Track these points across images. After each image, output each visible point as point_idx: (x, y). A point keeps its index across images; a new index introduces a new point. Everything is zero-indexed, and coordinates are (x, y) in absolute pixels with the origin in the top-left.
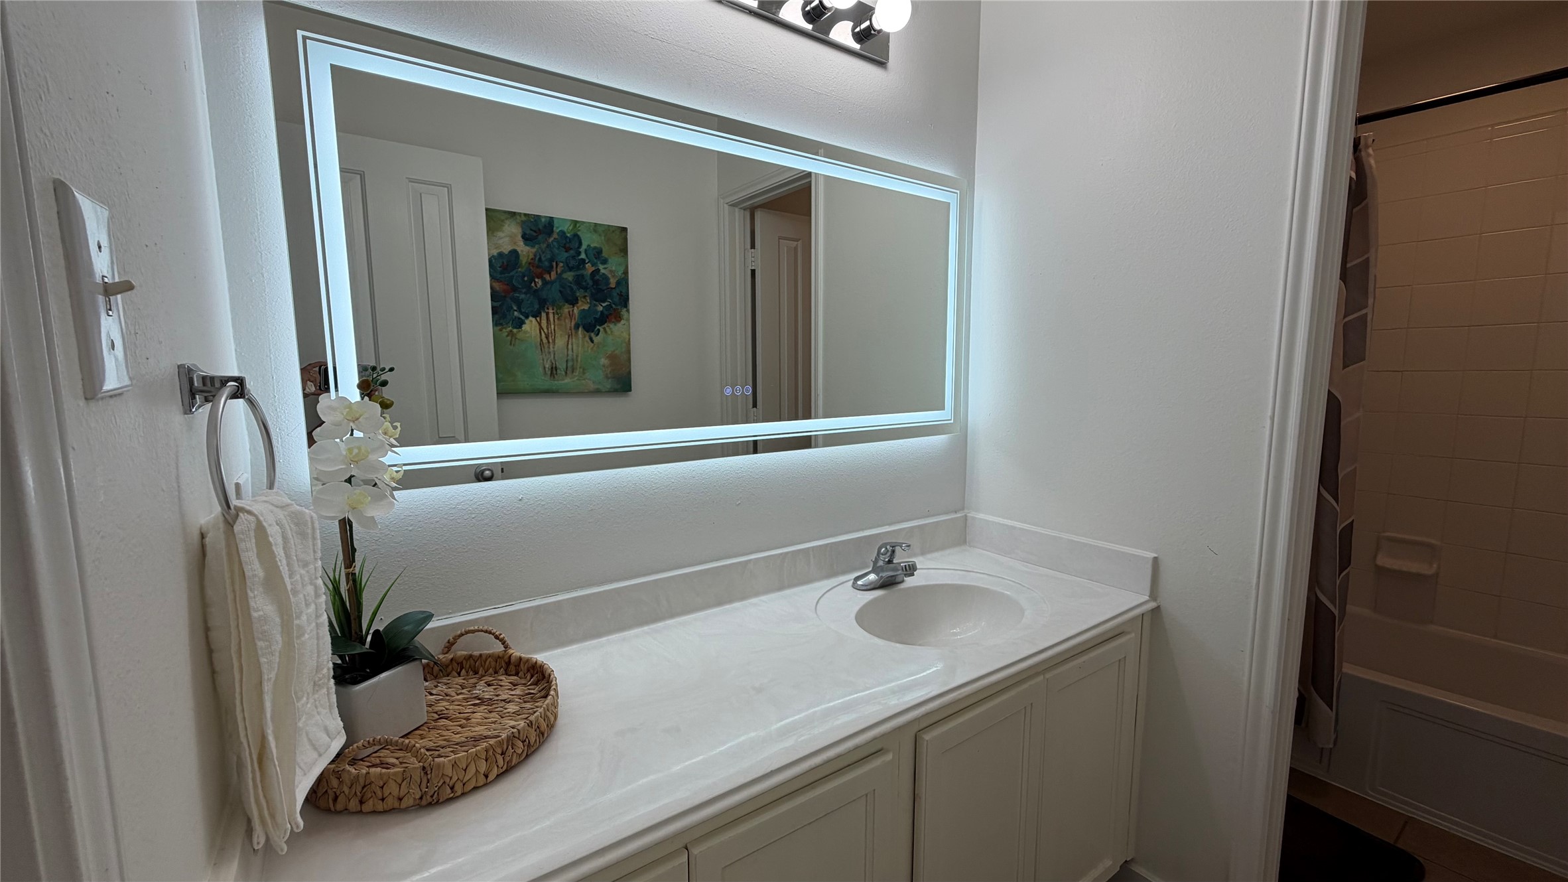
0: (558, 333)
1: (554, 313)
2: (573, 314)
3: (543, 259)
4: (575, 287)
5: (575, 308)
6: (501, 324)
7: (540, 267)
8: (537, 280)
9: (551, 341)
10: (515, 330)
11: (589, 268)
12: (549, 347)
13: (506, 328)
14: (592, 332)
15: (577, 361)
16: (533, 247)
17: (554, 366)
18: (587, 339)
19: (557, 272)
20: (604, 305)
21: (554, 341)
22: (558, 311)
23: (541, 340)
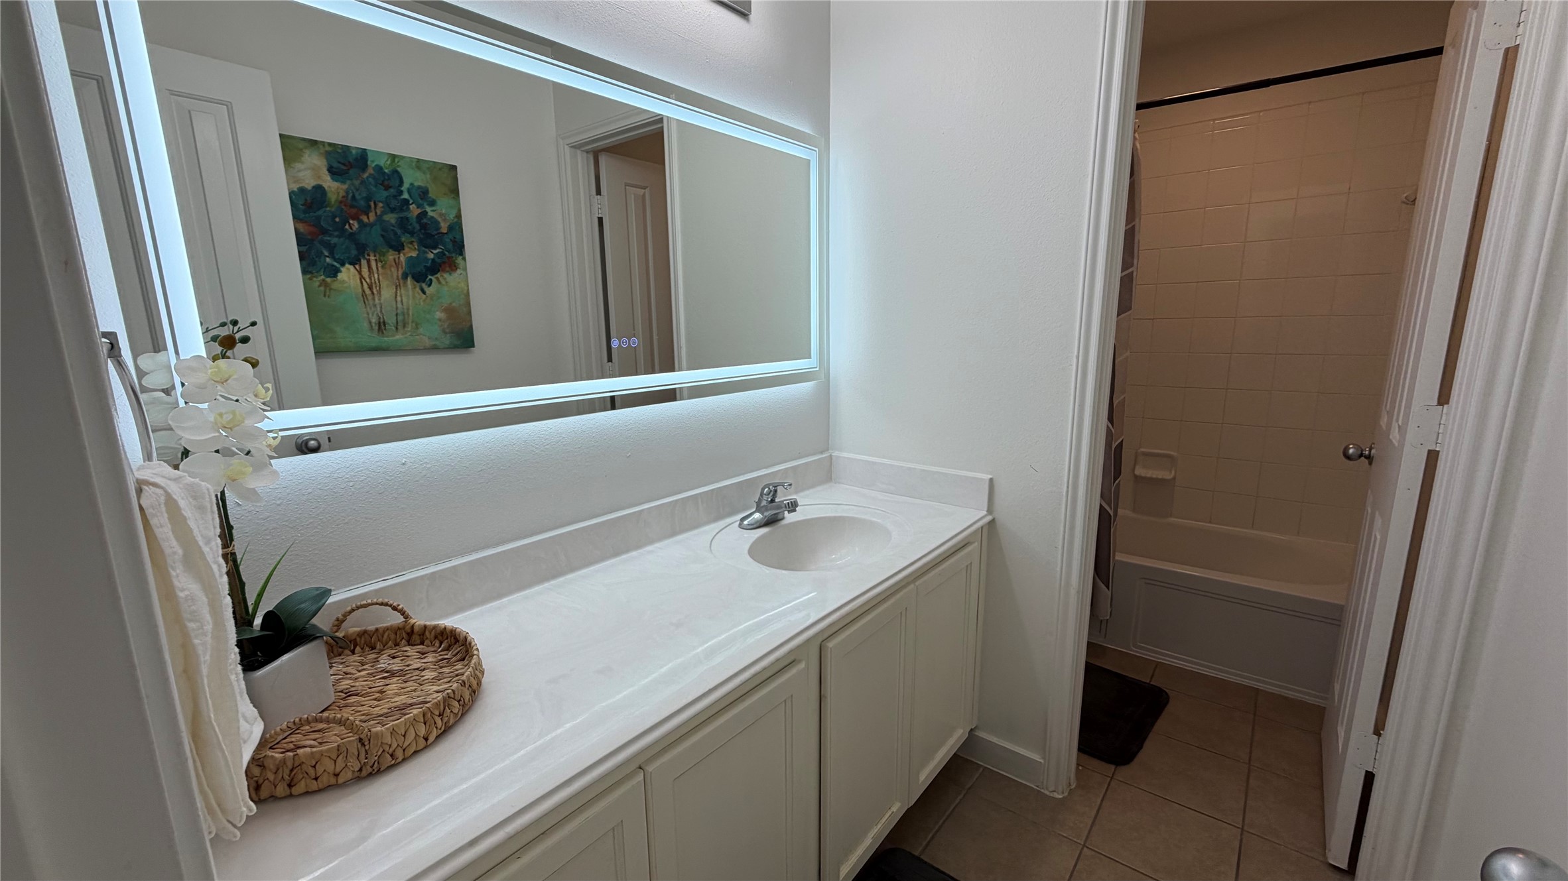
0: (384, 284)
1: (376, 260)
2: (399, 262)
3: (357, 197)
4: (399, 232)
5: (402, 255)
6: (311, 272)
7: (353, 207)
8: (351, 222)
9: (375, 292)
10: (328, 280)
11: (414, 210)
12: (374, 299)
13: (316, 277)
14: (424, 282)
15: (409, 315)
16: (343, 182)
17: (382, 320)
18: (418, 289)
19: (376, 213)
20: (435, 252)
21: (379, 292)
22: (381, 258)
23: (363, 291)
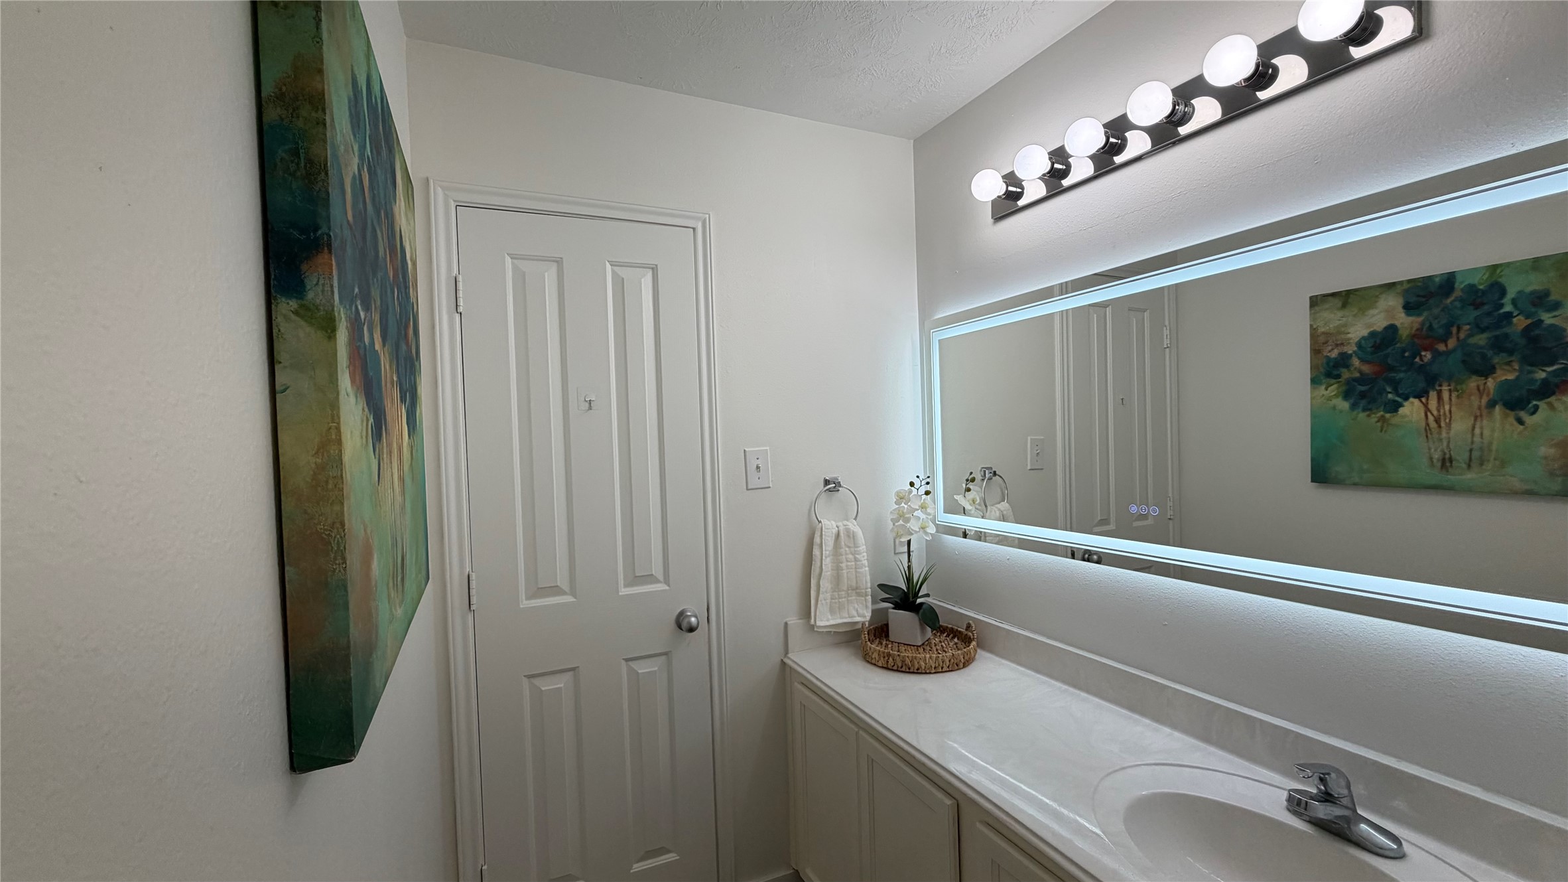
0: (1457, 414)
1: (1450, 390)
2: (1484, 389)
3: (1435, 326)
4: (1490, 353)
5: (1490, 379)
6: (1370, 410)
7: (1426, 338)
8: (1423, 353)
9: (1443, 424)
10: (1388, 415)
11: (1520, 322)
12: (1440, 433)
13: (1374, 413)
14: (1522, 409)
15: (1490, 450)
16: (1419, 315)
17: (1447, 456)
18: (1512, 420)
19: (1458, 338)
20: (1549, 369)
21: (1449, 425)
22: (1459, 387)
23: (1428, 424)
